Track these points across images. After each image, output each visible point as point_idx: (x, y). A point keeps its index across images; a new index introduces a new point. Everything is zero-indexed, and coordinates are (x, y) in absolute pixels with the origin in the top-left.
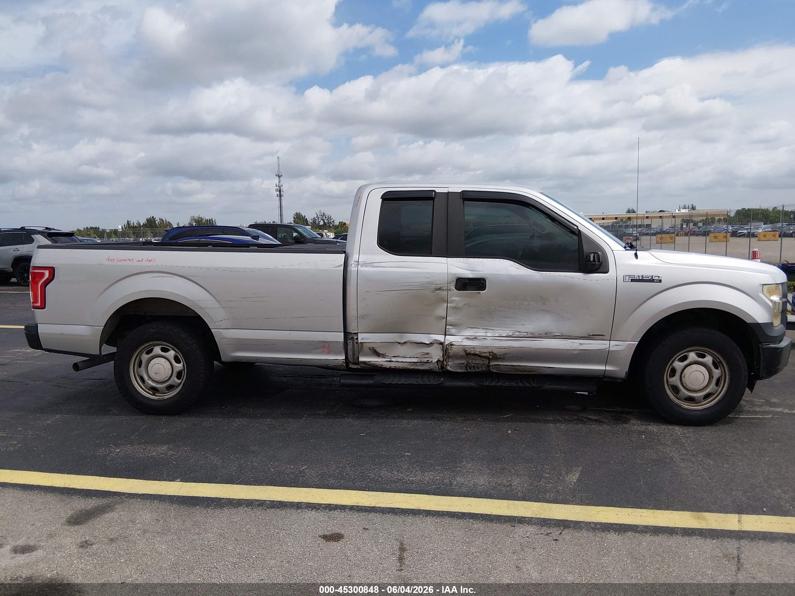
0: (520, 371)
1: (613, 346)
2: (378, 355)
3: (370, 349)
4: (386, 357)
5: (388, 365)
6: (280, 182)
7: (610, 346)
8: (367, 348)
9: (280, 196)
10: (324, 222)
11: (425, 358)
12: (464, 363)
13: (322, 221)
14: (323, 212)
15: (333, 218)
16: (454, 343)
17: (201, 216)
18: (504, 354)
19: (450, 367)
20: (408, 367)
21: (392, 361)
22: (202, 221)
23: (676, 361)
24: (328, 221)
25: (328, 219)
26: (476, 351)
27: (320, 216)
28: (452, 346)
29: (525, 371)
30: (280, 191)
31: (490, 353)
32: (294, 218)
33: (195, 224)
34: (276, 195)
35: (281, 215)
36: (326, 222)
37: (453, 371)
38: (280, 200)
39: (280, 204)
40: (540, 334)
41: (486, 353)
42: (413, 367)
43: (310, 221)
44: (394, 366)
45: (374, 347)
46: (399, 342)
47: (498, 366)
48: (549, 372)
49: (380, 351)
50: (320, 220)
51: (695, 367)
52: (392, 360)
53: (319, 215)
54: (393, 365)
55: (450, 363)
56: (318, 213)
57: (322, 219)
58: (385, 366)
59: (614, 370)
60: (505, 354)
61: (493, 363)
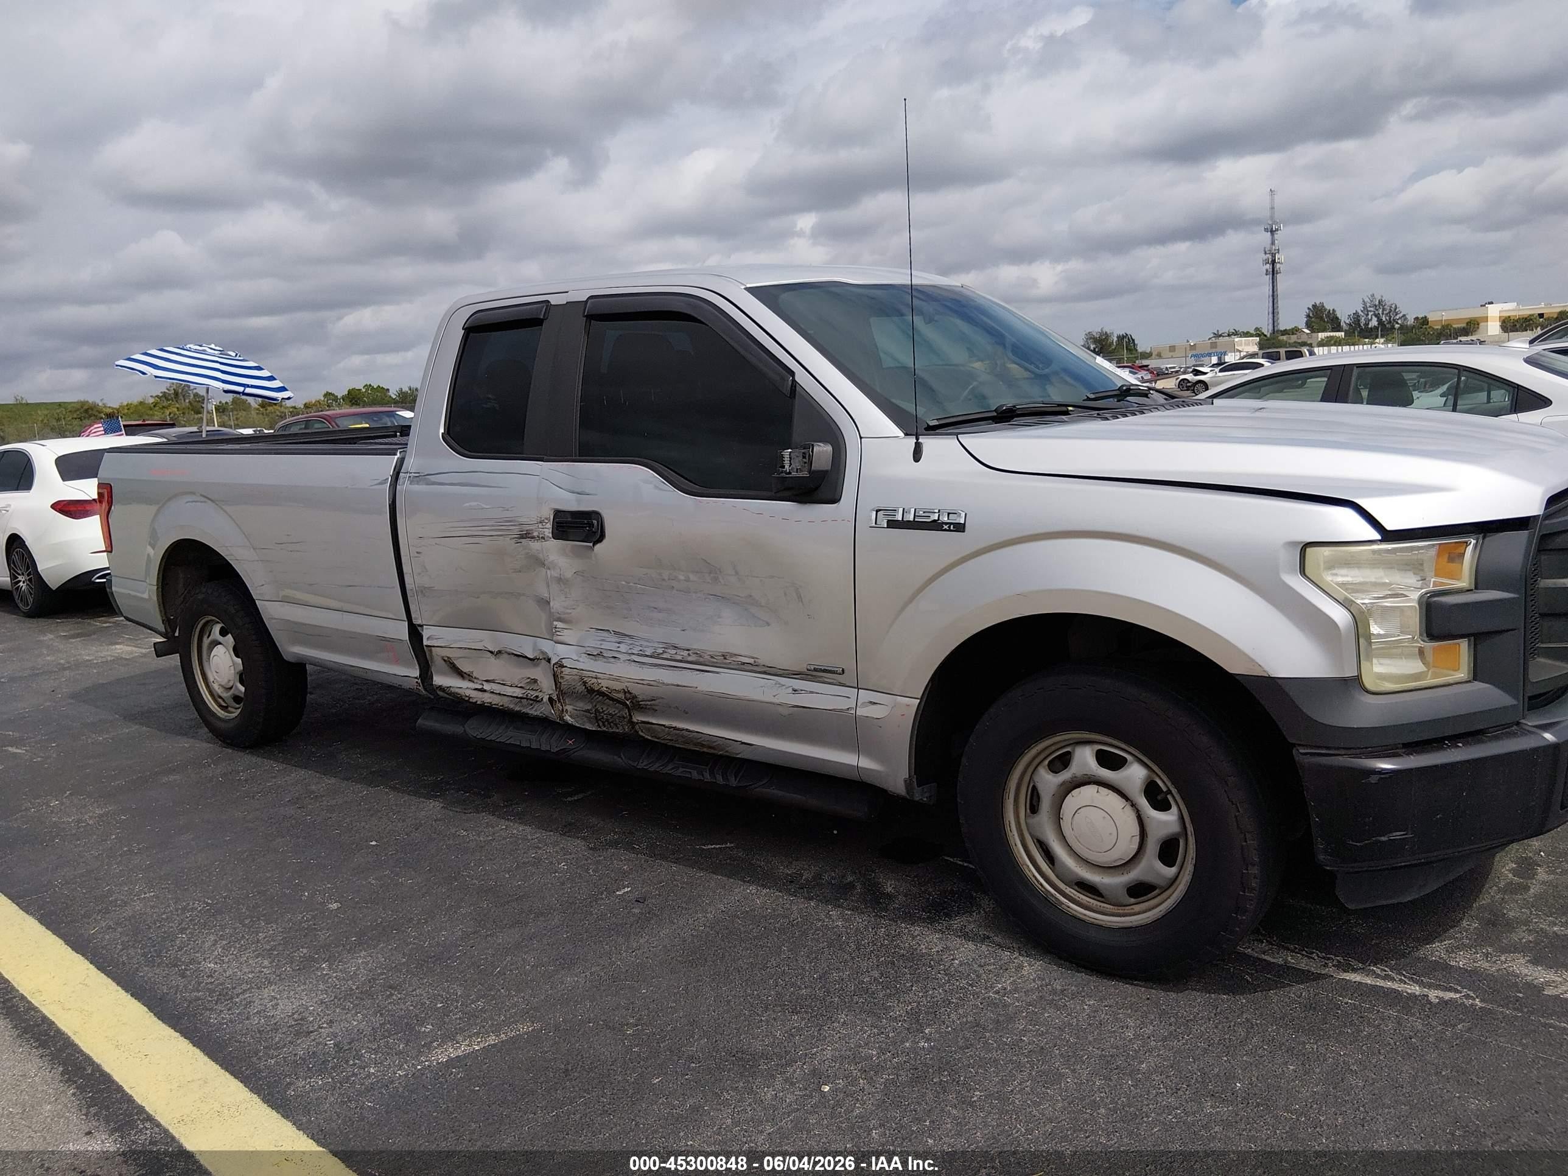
0: (696, 744)
1: (864, 705)
2: (461, 675)
3: (445, 660)
4: (475, 681)
5: (478, 697)
6: (1273, 243)
7: (859, 704)
8: (440, 659)
9: (1274, 273)
10: (1380, 321)
11: (532, 689)
12: (591, 710)
13: (1375, 319)
14: (1380, 298)
15: (1403, 309)
16: (565, 662)
17: (1107, 330)
18: (649, 698)
19: (571, 716)
20: (512, 706)
21: (485, 691)
22: (1108, 340)
23: (1044, 767)
24: (1390, 317)
25: (1390, 312)
26: (601, 685)
27: (1370, 307)
28: (563, 669)
29: (703, 746)
30: (1273, 262)
31: (625, 693)
32: (1308, 316)
33: (1094, 346)
34: (1265, 272)
35: (1273, 313)
36: (1384, 319)
37: (577, 725)
38: (1273, 282)
39: (1273, 290)
40: (712, 657)
41: (618, 692)
42: (517, 709)
43: (1344, 319)
44: (489, 701)
45: (451, 656)
46: (491, 649)
47: (649, 726)
48: (746, 754)
49: (465, 667)
50: (1370, 317)
51: (1088, 792)
52: (485, 688)
53: (1368, 305)
54: (487, 698)
55: (569, 708)
56: (1367, 300)
57: (1376, 316)
58: (474, 701)
59: (878, 771)
60: (653, 700)
61: (638, 717)
